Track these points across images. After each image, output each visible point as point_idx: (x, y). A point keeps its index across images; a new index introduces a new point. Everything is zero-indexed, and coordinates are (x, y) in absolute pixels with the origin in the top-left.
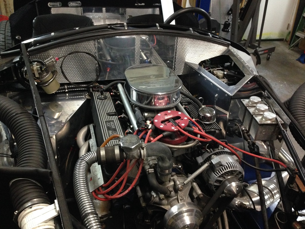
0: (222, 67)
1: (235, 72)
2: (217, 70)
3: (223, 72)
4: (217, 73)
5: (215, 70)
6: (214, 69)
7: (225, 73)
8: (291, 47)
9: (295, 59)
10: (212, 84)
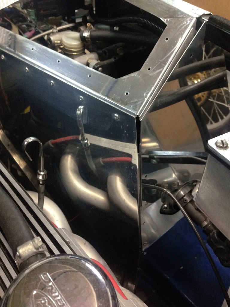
0: (69, 23)
1: (112, 26)
2: (60, 31)
3: (76, 34)
4: (61, 41)
5: (53, 33)
6: (51, 31)
7: (86, 34)
10: (52, 82)
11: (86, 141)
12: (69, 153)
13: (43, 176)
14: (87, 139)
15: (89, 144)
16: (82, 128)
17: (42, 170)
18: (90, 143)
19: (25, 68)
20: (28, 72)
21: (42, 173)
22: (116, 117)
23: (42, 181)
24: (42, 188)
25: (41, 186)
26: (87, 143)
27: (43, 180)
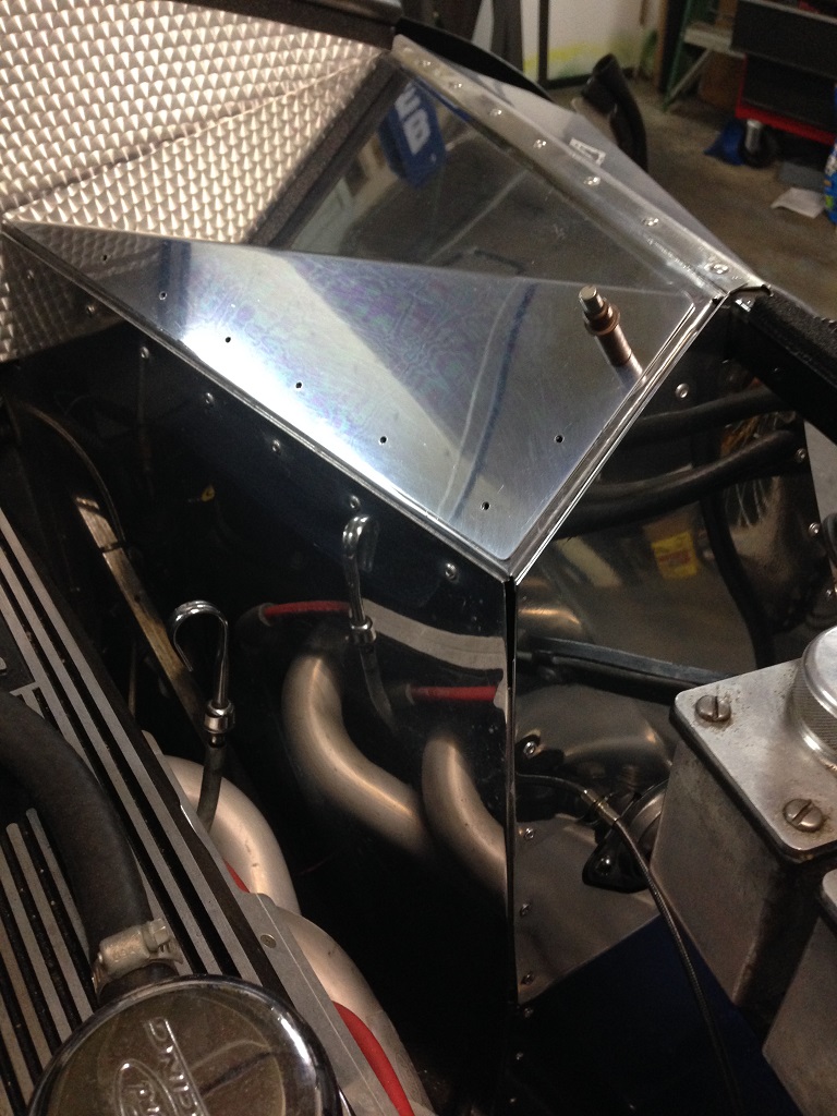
8: (673, 101)
9: (702, 149)
10: (277, 443)
11: (365, 627)
12: (316, 653)
13: (221, 720)
14: (369, 620)
15: (375, 637)
16: (356, 586)
17: (219, 701)
18: (379, 634)
19: (205, 393)
20: (211, 405)
21: (221, 712)
22: (449, 571)
23: (217, 736)
24: (216, 757)
25: (212, 749)
26: (368, 632)
27: (221, 732)
